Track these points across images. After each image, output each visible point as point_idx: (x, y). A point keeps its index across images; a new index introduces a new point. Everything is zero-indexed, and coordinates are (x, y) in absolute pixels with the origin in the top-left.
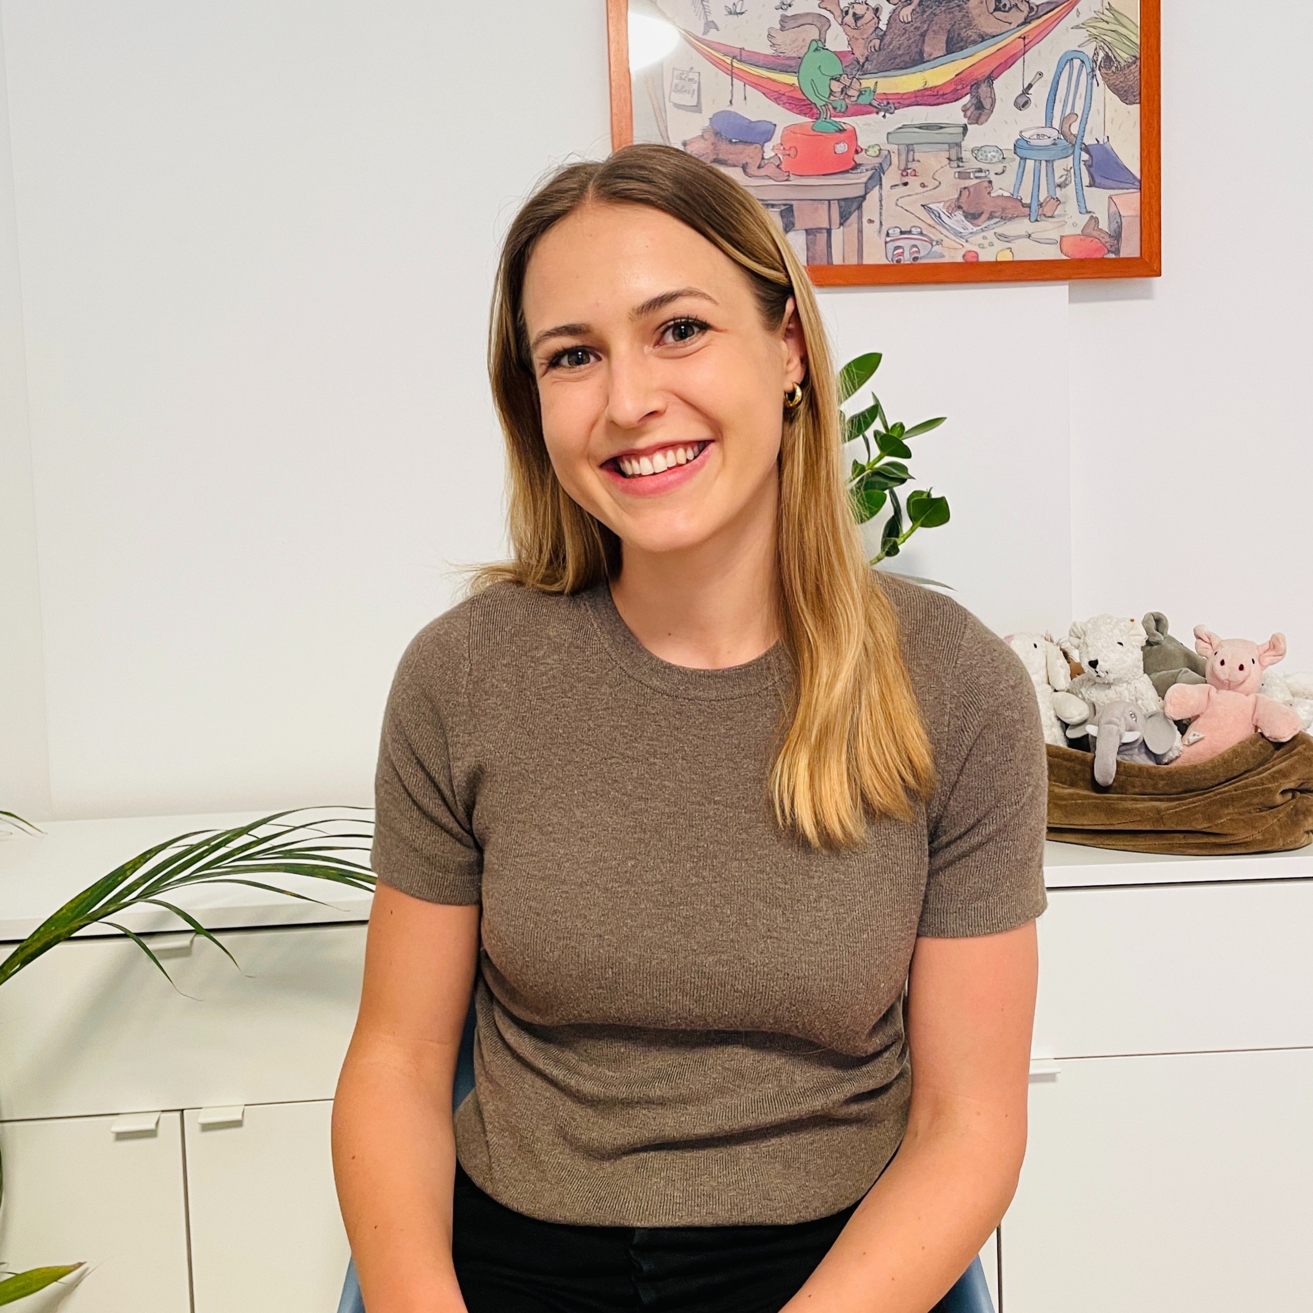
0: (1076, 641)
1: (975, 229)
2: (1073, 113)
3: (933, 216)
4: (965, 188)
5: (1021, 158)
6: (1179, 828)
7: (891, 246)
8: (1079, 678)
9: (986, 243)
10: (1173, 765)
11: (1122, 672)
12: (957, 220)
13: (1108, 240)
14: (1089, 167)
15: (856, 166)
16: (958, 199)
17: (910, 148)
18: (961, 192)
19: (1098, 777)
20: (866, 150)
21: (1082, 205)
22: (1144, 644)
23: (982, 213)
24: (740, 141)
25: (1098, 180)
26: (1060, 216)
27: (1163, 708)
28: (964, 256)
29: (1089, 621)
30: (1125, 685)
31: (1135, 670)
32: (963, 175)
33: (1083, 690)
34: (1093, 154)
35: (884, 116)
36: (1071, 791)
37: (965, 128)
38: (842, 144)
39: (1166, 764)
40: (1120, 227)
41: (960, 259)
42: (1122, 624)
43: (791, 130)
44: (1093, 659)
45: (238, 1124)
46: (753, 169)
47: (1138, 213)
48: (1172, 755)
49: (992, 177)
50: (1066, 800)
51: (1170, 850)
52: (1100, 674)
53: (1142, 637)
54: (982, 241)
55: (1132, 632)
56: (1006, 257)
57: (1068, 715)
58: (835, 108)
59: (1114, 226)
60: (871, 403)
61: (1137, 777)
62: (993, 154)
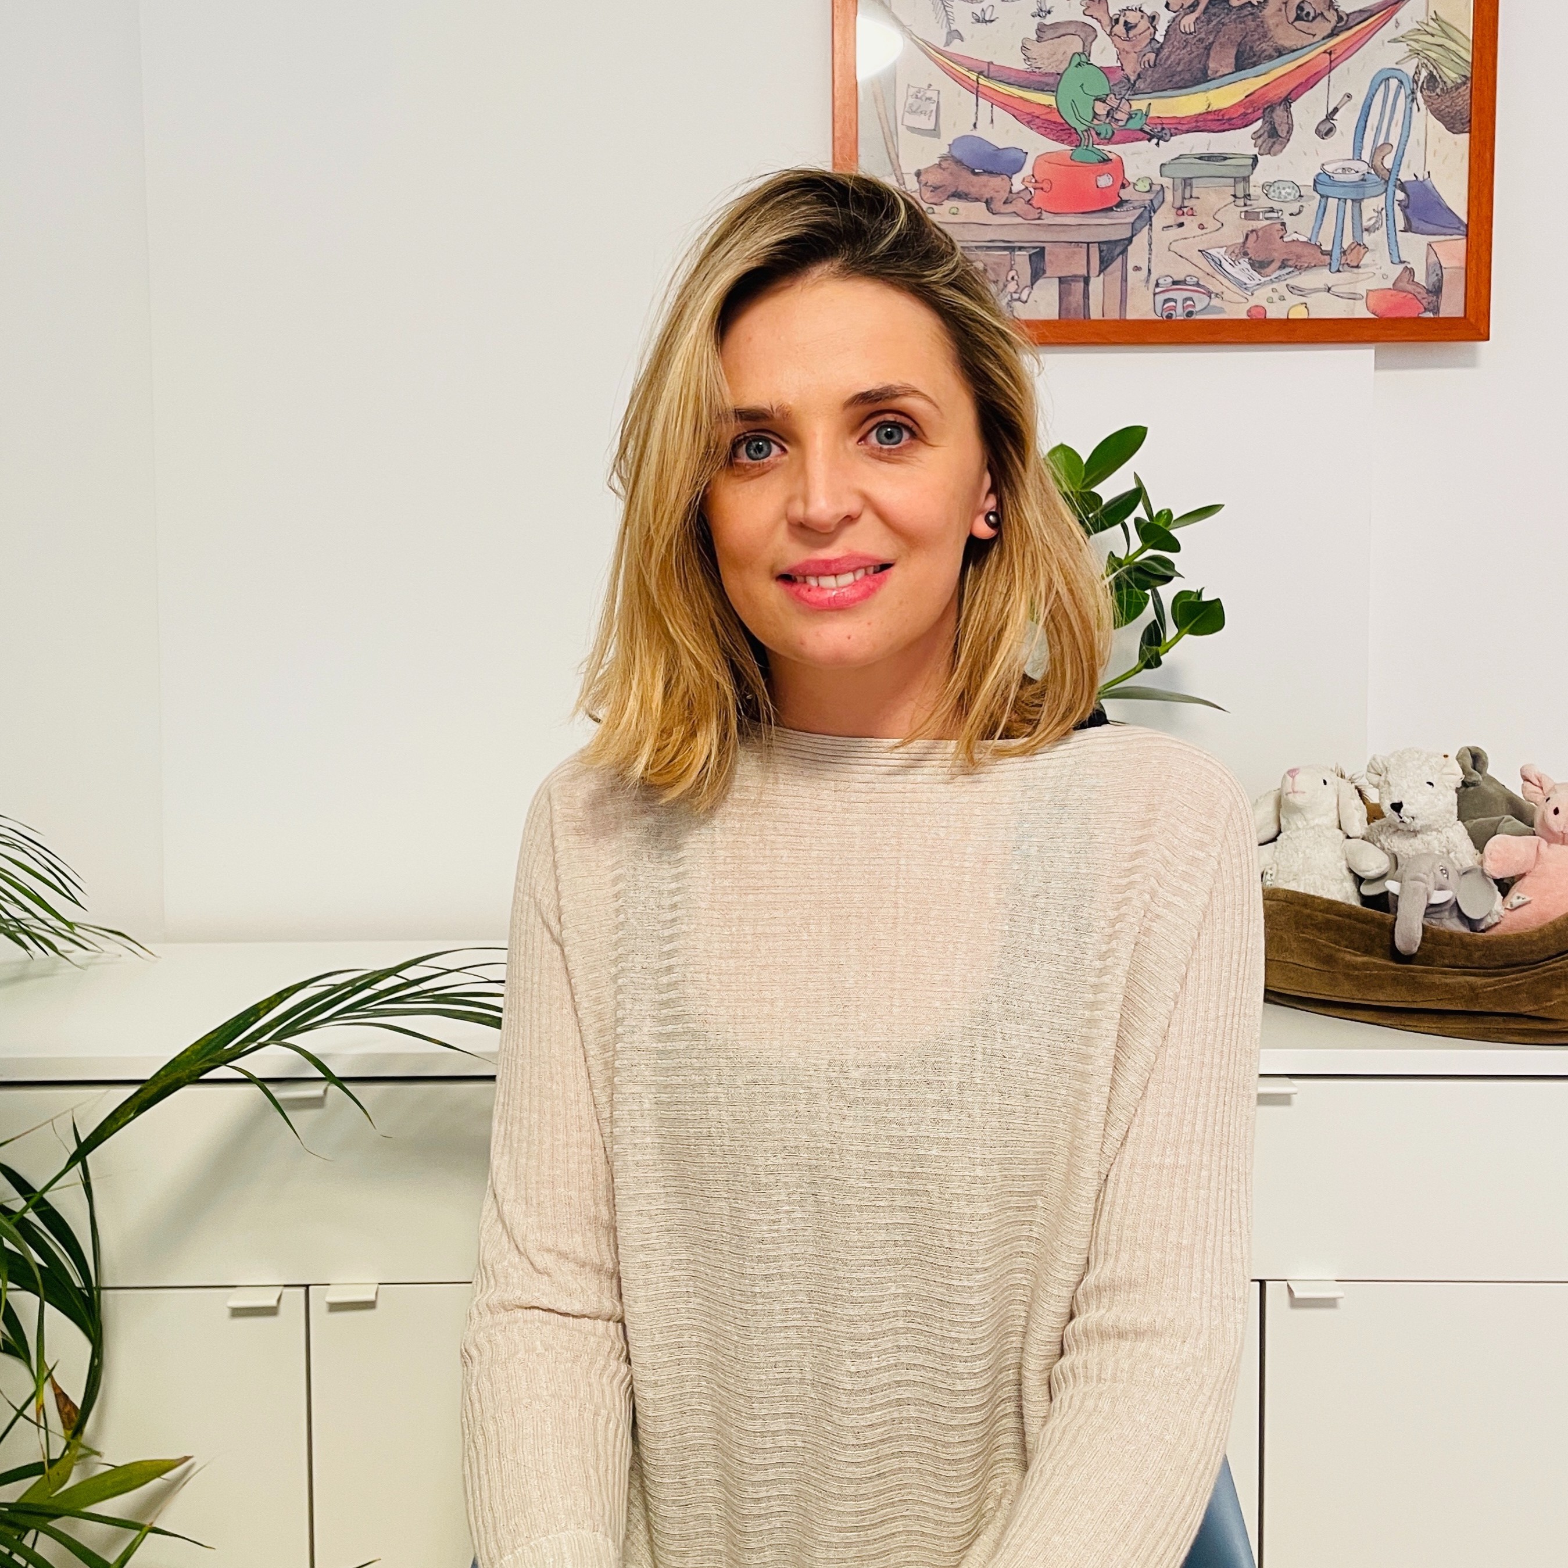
0: (1375, 779)
1: (1263, 279)
2: (1386, 143)
3: (1213, 263)
4: (1252, 231)
5: (1322, 196)
6: (1499, 1010)
7: (1160, 298)
8: (1377, 822)
9: (1275, 296)
10: (1492, 932)
11: (1432, 818)
12: (1242, 270)
13: (1426, 295)
14: (1404, 207)
15: (1121, 203)
16: (1244, 243)
17: (1187, 182)
18: (1247, 236)
19: (1400, 943)
20: (1135, 184)
21: (1395, 253)
22: (1460, 785)
23: (1272, 261)
24: (985, 171)
25: (1415, 223)
26: (1366, 266)
27: (1481, 863)
28: (1249, 311)
29: (1392, 755)
30: (1434, 833)
31: (1448, 816)
32: (1249, 216)
33: (1382, 838)
34: (1409, 191)
35: (1157, 144)
36: (1365, 959)
37: (1255, 159)
38: (1105, 177)
39: (1483, 931)
40: (1440, 281)
41: (1244, 316)
42: (1433, 760)
43: (1044, 158)
44: (1396, 801)
45: (370, 1305)
46: (997, 205)
47: (1463, 265)
48: (1490, 921)
49: (1286, 218)
50: (1358, 970)
51: (1486, 1036)
52: (1405, 819)
53: (1457, 776)
54: (1271, 294)
55: (1445, 770)
56: (1299, 313)
57: (1363, 867)
58: (1098, 134)
59: (1434, 279)
60: (1133, 486)
61: (1447, 945)
62: (1287, 190)
